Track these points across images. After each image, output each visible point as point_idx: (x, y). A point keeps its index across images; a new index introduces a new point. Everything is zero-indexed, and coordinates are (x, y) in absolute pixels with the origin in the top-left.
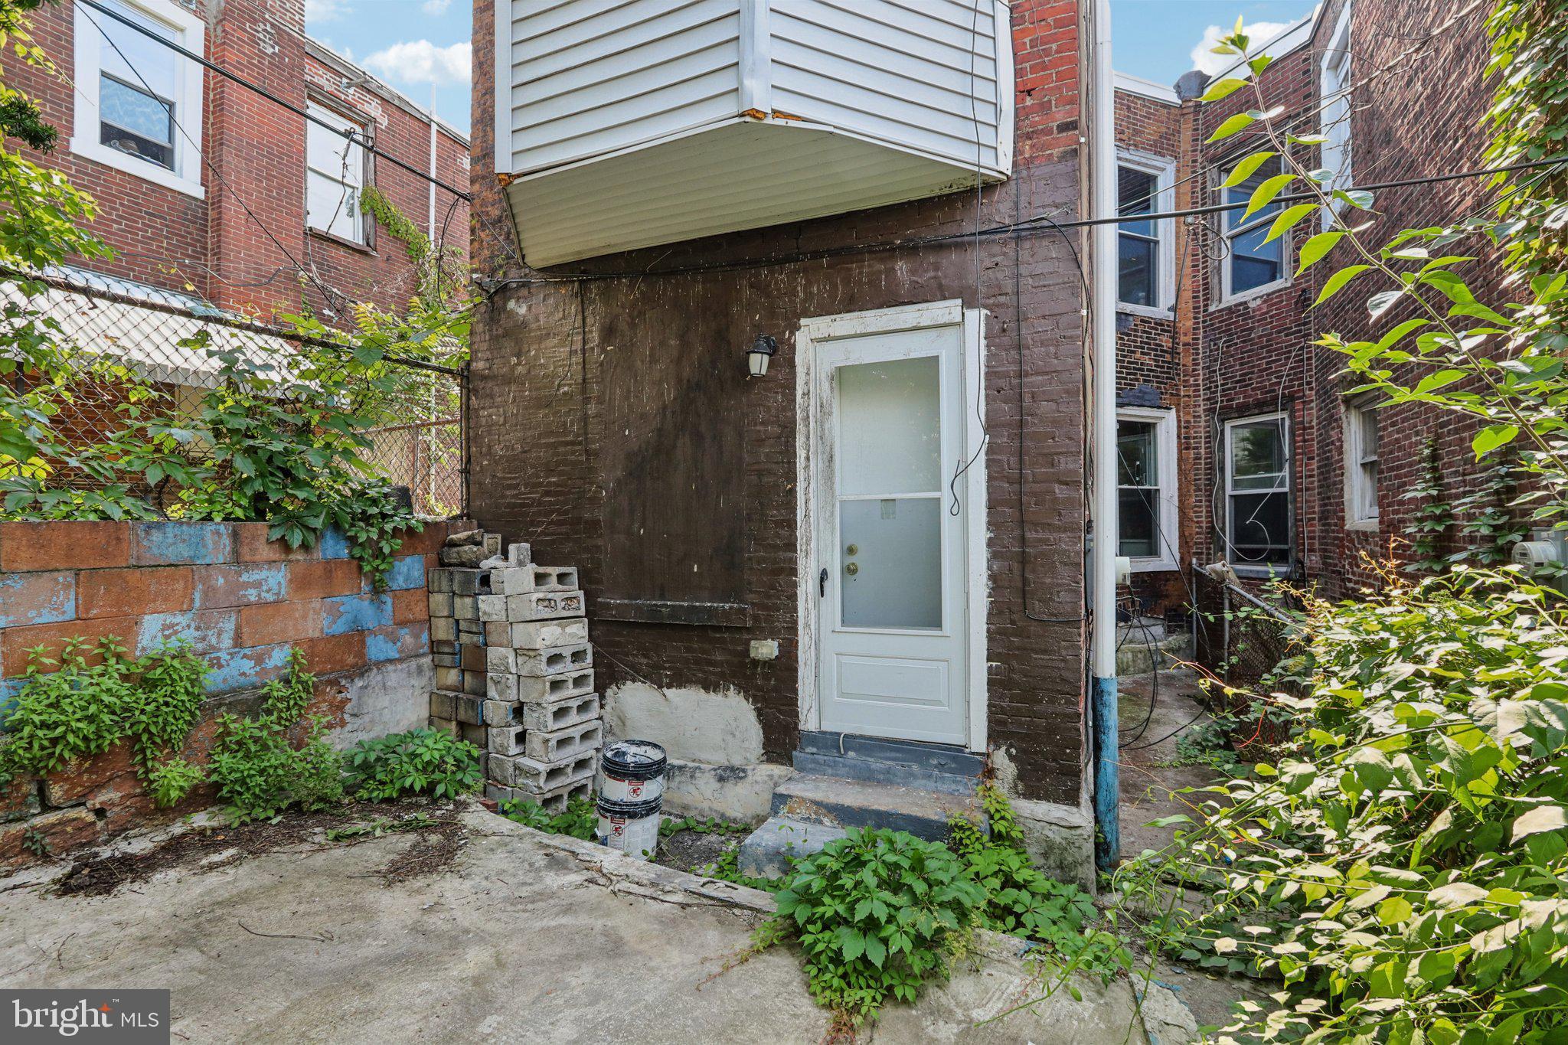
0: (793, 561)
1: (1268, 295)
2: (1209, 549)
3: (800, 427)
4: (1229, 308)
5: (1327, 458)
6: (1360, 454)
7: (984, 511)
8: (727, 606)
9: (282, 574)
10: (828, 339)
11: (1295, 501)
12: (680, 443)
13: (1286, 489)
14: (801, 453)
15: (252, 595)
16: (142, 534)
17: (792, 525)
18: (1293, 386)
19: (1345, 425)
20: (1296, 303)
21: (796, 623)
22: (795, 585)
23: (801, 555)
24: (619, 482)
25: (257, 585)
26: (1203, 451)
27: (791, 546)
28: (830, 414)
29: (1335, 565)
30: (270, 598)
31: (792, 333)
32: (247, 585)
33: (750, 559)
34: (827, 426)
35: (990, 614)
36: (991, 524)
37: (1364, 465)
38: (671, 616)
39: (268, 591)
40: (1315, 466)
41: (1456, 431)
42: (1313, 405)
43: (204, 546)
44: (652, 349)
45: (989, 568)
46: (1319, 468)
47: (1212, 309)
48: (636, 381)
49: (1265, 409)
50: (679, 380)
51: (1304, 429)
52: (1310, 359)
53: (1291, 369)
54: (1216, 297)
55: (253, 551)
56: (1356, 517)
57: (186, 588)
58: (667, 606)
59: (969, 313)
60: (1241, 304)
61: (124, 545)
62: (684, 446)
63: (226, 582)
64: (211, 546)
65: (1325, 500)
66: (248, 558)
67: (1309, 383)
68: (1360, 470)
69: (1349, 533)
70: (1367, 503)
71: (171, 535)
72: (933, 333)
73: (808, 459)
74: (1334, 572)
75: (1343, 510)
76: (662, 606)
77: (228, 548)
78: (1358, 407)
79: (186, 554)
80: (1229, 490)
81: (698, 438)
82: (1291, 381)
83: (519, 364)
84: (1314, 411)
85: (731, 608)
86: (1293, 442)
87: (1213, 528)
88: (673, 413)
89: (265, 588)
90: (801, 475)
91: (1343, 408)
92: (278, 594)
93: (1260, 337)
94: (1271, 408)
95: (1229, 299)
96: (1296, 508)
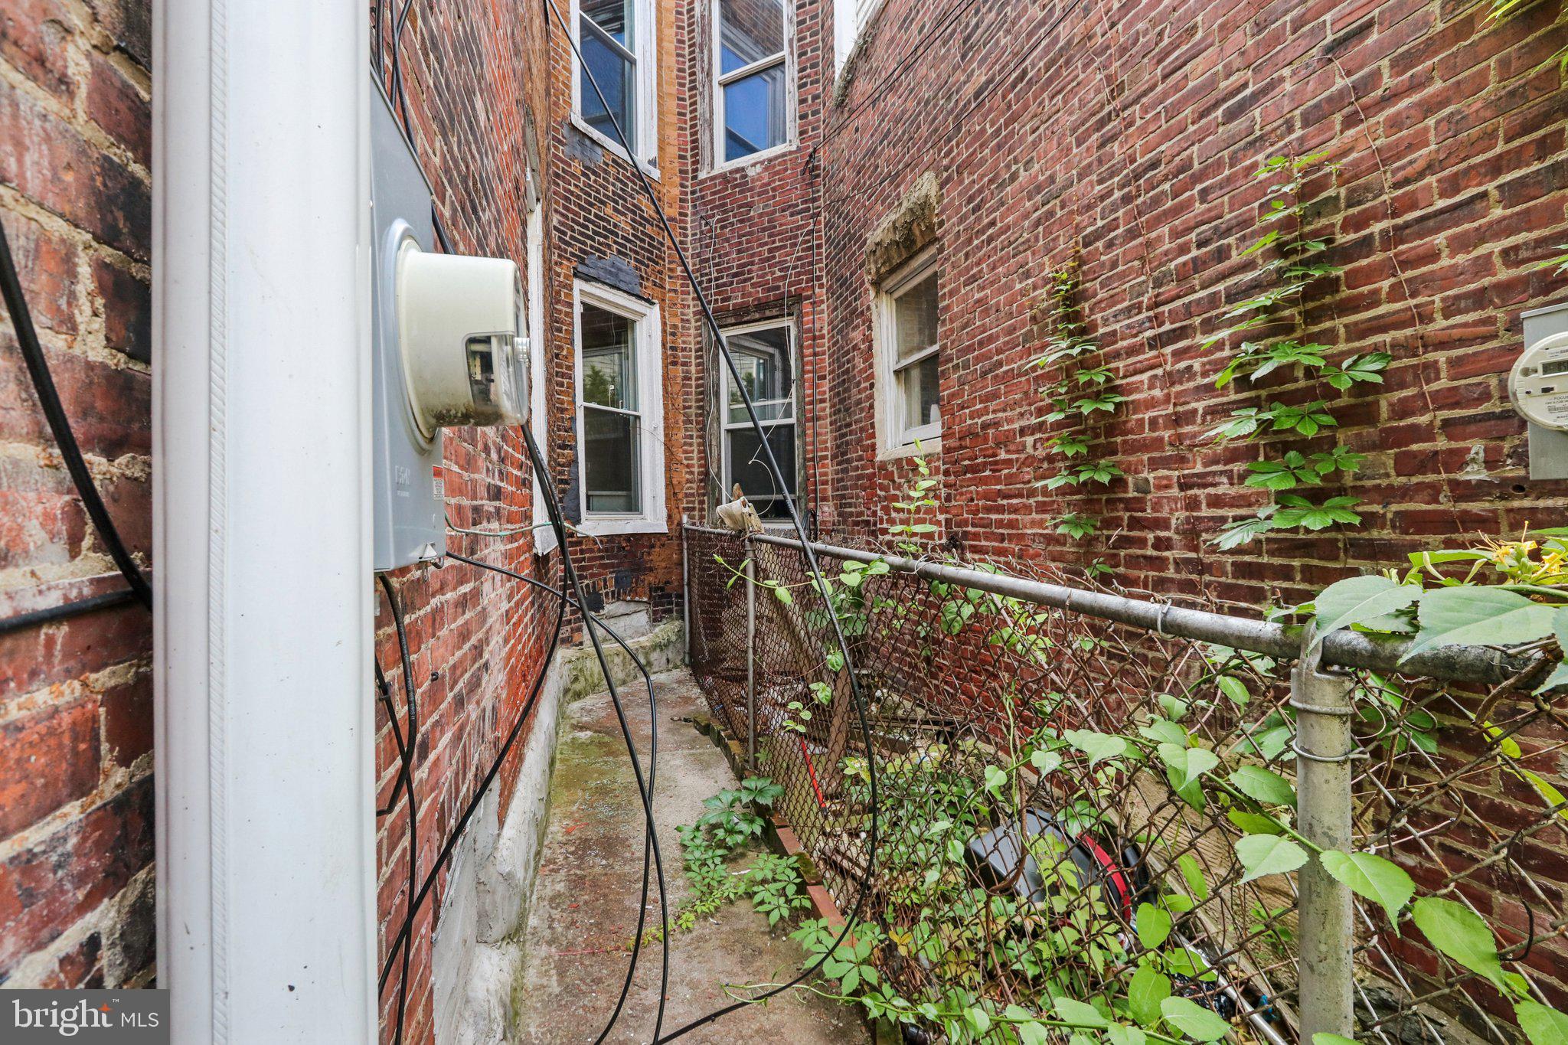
1: (770, 160)
2: (702, 502)
4: (723, 176)
5: (847, 371)
6: (894, 356)
11: (804, 434)
13: (793, 420)
18: (800, 282)
19: (874, 318)
20: (804, 172)
26: (693, 369)
29: (861, 514)
37: (897, 373)
40: (826, 388)
41: (1132, 234)
42: (824, 306)
46: (831, 389)
47: (702, 175)
49: (768, 313)
51: (814, 338)
52: (819, 246)
53: (799, 259)
54: (708, 161)
56: (889, 445)
60: (737, 170)
65: (841, 430)
67: (819, 278)
68: (893, 378)
69: (883, 466)
70: (902, 426)
74: (857, 524)
75: (873, 436)
78: (890, 292)
80: (725, 424)
82: (799, 274)
84: (825, 315)
86: (801, 355)
87: (707, 473)
91: (872, 293)
93: (761, 215)
94: (775, 312)
95: (722, 166)
96: (805, 444)
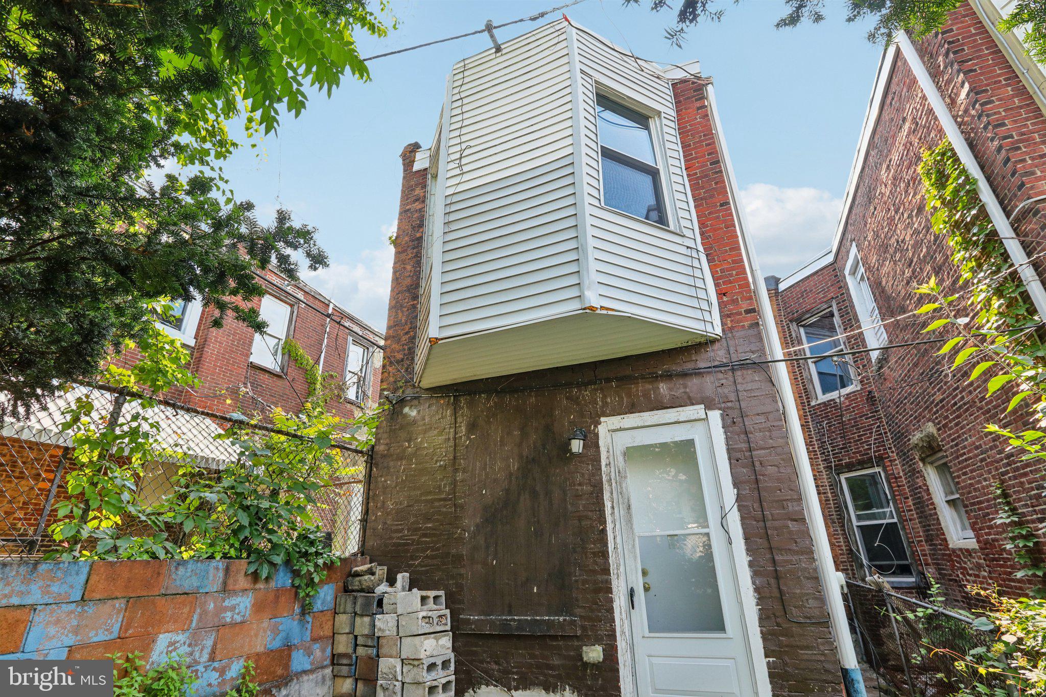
0: (609, 582)
1: (847, 395)
2: (852, 566)
3: (606, 486)
4: (824, 403)
5: (919, 498)
6: (943, 495)
7: (742, 542)
8: (561, 619)
9: (249, 600)
10: (621, 429)
11: (904, 528)
12: (522, 498)
13: (895, 520)
14: (608, 504)
15: (228, 617)
16: (173, 569)
17: (605, 554)
18: (880, 451)
19: (926, 475)
20: (867, 399)
21: (614, 631)
22: (611, 601)
23: (613, 577)
24: (477, 526)
25: (232, 609)
26: (830, 495)
27: (606, 571)
28: (626, 477)
29: (951, 575)
30: (238, 618)
31: (596, 426)
32: (226, 609)
33: (576, 581)
34: (624, 485)
35: (760, 619)
36: (749, 550)
37: (947, 502)
38: (519, 628)
39: (238, 614)
40: (911, 503)
41: (1015, 477)
42: (897, 462)
43: (207, 578)
44: (502, 438)
45: (754, 583)
46: (914, 504)
47: (813, 403)
48: (491, 457)
49: (865, 466)
50: (521, 456)
51: (896, 478)
52: (886, 433)
53: (875, 439)
54: (814, 397)
55: (236, 581)
56: (955, 538)
57: (190, 612)
58: (514, 620)
59: (710, 413)
60: (831, 400)
61: (161, 577)
62: (525, 501)
63: (215, 606)
64: (211, 578)
65: (926, 528)
66: (231, 587)
67: (890, 448)
68: (946, 505)
69: (954, 551)
70: (959, 529)
71: (189, 570)
72: (688, 425)
73: (613, 508)
74: (951, 580)
75: (943, 534)
76: (511, 620)
77: (221, 580)
78: (931, 463)
79: (195, 585)
80: (855, 523)
81: (534, 494)
82: (877, 447)
83: (409, 447)
84: (899, 466)
85: (565, 620)
86: (891, 487)
87: (851, 550)
88: (517, 478)
89: (237, 611)
90: (609, 519)
91: (921, 465)
92: (244, 616)
93: (849, 420)
94: (869, 465)
95: (822, 398)
96: (906, 534)
